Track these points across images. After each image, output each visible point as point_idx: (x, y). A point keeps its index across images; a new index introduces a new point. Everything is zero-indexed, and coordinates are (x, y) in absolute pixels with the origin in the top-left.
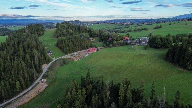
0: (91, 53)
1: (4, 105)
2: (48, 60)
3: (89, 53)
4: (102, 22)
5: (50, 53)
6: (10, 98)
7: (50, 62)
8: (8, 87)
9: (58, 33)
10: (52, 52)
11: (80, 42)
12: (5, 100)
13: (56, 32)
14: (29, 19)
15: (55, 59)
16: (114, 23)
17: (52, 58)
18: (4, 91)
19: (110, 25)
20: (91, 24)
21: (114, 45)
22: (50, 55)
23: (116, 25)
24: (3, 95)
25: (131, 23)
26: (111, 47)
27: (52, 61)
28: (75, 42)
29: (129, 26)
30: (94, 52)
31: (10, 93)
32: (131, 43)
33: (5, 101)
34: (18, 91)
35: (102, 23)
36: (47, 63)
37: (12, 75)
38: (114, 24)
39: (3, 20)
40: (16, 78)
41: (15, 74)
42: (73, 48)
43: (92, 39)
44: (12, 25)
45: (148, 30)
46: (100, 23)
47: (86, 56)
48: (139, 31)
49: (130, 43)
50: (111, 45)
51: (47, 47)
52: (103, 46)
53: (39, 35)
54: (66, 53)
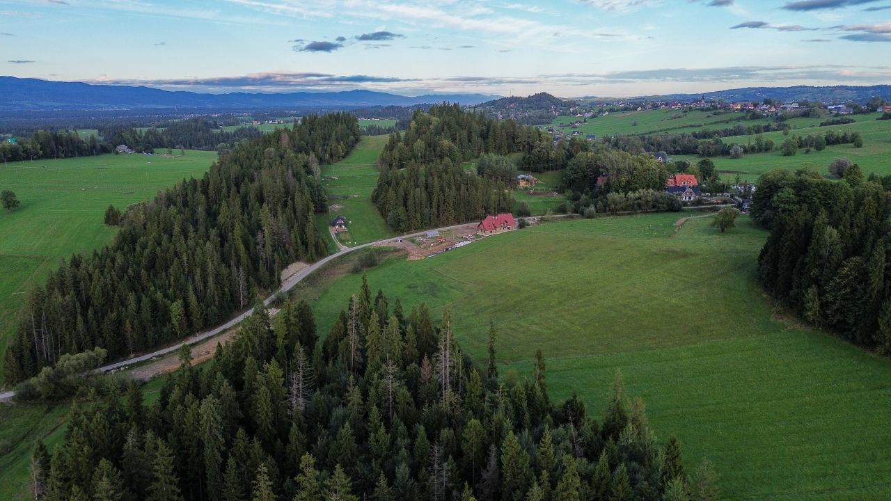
0: (488, 234)
1: (126, 365)
2: (313, 249)
3: (478, 236)
4: (654, 104)
5: (340, 225)
6: (148, 349)
7: (325, 257)
8: (146, 313)
9: (396, 153)
10: (346, 224)
11: (458, 189)
12: (134, 352)
13: (391, 147)
14: (356, 91)
15: (344, 249)
16: (708, 110)
17: (339, 244)
18: (132, 323)
19: (690, 114)
20: (601, 111)
21: (608, 210)
22: (337, 235)
23: (719, 118)
24: (129, 335)
25: (804, 109)
26: (590, 216)
27: (331, 254)
28: (436, 189)
29: (786, 122)
30: (500, 231)
31: (150, 334)
32: (699, 202)
33: (132, 356)
34: (176, 334)
35: (655, 107)
36: (311, 261)
37: (169, 281)
38: (709, 113)
39: (259, 95)
40: (178, 292)
41: (177, 280)
42: (426, 211)
43: (524, 180)
44: (285, 115)
45: (859, 146)
46: (644, 108)
47: (459, 245)
48: (807, 152)
49: (693, 204)
50: (592, 208)
51: (340, 203)
52: (562, 210)
53: (331, 156)
54: (397, 228)
